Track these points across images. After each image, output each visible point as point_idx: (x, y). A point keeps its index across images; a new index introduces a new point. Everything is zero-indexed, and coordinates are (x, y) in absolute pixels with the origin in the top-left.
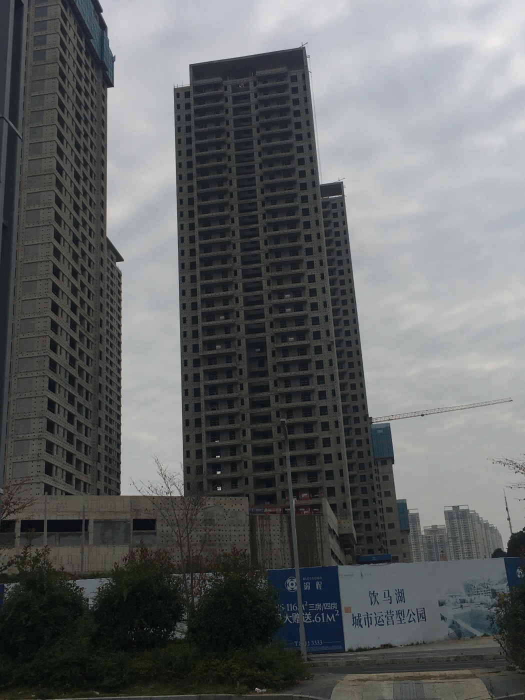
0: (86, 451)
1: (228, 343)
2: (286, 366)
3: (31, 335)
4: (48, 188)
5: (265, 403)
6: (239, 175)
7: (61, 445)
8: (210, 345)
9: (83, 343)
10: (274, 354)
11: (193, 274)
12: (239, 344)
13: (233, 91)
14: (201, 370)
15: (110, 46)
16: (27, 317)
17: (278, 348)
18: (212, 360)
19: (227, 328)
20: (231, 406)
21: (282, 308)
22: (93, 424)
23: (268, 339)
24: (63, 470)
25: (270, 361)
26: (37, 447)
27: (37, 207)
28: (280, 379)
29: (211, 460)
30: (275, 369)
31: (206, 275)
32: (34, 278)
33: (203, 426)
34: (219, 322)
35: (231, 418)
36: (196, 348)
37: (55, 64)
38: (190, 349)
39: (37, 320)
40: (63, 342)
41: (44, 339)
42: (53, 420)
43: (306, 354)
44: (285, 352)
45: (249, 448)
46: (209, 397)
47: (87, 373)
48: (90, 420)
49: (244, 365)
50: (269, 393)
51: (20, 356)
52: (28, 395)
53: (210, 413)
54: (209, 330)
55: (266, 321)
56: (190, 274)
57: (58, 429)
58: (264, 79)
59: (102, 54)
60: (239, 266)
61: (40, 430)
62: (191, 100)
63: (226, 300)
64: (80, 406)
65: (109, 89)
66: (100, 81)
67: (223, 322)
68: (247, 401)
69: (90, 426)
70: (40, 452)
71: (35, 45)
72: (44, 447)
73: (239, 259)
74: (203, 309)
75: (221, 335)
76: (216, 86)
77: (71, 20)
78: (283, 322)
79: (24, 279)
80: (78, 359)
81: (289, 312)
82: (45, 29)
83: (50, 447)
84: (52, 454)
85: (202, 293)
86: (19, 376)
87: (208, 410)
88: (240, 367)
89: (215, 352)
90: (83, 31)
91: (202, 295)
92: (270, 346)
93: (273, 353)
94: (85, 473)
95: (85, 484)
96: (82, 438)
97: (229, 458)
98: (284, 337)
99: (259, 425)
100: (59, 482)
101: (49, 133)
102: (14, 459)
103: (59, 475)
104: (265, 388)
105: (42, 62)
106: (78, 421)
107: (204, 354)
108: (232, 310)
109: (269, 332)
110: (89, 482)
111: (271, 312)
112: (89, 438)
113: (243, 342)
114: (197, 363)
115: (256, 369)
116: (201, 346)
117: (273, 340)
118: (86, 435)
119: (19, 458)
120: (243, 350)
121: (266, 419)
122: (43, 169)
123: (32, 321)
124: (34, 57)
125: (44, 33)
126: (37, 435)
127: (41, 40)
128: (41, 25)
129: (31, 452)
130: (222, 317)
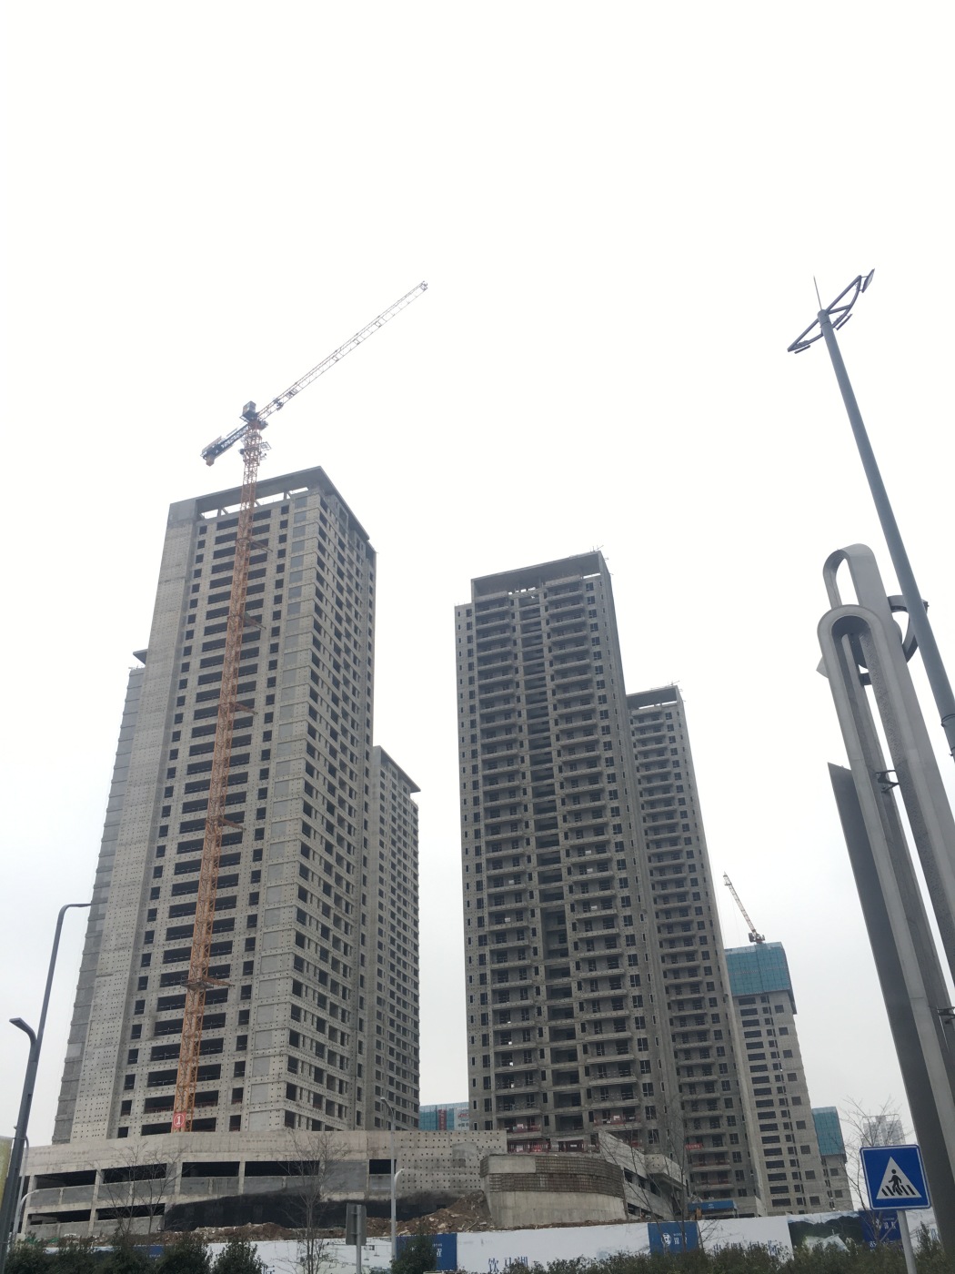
0: (342, 1063)
1: (519, 914)
2: (590, 943)
3: (276, 928)
4: (298, 756)
5: (567, 992)
6: (532, 703)
7: (308, 1061)
8: (498, 917)
9: (340, 929)
10: (574, 928)
11: (477, 828)
12: (533, 915)
13: (522, 606)
14: (487, 950)
16: (272, 907)
17: (578, 920)
18: (500, 936)
19: (518, 895)
20: (524, 997)
21: (582, 868)
22: (351, 1029)
23: (567, 908)
24: (309, 1092)
25: (572, 936)
26: (279, 1065)
27: (286, 778)
28: (583, 960)
29: (501, 1070)
30: (576, 947)
31: (494, 829)
32: (281, 861)
33: (491, 1024)
34: (507, 888)
35: (525, 1013)
36: (480, 921)
37: (310, 618)
38: (475, 923)
39: (282, 910)
40: (312, 933)
41: (289, 933)
42: (298, 1031)
43: (613, 927)
44: (588, 924)
45: (547, 1053)
46: (498, 986)
47: (344, 965)
48: (348, 1024)
49: (538, 942)
50: (570, 979)
51: (263, 954)
52: (270, 1001)
53: (499, 1006)
54: (497, 899)
55: (564, 884)
56: (474, 828)
57: (304, 1041)
58: (555, 590)
60: (530, 816)
61: (282, 1044)
62: (473, 619)
63: (516, 860)
64: (334, 1007)
67: (512, 887)
68: (543, 989)
69: (347, 1031)
70: (280, 1071)
71: (290, 598)
72: (286, 1066)
73: (530, 807)
74: (489, 872)
75: (510, 905)
76: (501, 602)
78: (584, 886)
79: (270, 863)
80: (332, 950)
81: (592, 873)
83: (293, 1065)
84: (295, 1072)
85: (488, 852)
86: (261, 978)
87: (496, 1003)
88: (535, 946)
89: (504, 926)
91: (488, 855)
92: (570, 917)
93: (574, 925)
94: (341, 1092)
95: (340, 1107)
96: (337, 1047)
97: (523, 1067)
98: (586, 905)
99: (559, 1022)
100: (305, 1109)
101: (301, 693)
102: (253, 1081)
103: (305, 1099)
104: (565, 972)
105: (297, 616)
106: (330, 1027)
107: (492, 929)
108: (523, 873)
109: (569, 898)
110: (346, 1103)
111: (569, 873)
112: (347, 1047)
113: (538, 912)
114: (482, 941)
115: (556, 946)
116: (486, 919)
117: (573, 909)
118: (342, 1044)
119: (258, 1078)
120: (537, 922)
121: (568, 1013)
122: (294, 734)
123: (276, 912)
124: (288, 611)
125: (299, 584)
126: (278, 1050)
127: (296, 592)
128: (297, 576)
129: (271, 1072)
130: (511, 882)
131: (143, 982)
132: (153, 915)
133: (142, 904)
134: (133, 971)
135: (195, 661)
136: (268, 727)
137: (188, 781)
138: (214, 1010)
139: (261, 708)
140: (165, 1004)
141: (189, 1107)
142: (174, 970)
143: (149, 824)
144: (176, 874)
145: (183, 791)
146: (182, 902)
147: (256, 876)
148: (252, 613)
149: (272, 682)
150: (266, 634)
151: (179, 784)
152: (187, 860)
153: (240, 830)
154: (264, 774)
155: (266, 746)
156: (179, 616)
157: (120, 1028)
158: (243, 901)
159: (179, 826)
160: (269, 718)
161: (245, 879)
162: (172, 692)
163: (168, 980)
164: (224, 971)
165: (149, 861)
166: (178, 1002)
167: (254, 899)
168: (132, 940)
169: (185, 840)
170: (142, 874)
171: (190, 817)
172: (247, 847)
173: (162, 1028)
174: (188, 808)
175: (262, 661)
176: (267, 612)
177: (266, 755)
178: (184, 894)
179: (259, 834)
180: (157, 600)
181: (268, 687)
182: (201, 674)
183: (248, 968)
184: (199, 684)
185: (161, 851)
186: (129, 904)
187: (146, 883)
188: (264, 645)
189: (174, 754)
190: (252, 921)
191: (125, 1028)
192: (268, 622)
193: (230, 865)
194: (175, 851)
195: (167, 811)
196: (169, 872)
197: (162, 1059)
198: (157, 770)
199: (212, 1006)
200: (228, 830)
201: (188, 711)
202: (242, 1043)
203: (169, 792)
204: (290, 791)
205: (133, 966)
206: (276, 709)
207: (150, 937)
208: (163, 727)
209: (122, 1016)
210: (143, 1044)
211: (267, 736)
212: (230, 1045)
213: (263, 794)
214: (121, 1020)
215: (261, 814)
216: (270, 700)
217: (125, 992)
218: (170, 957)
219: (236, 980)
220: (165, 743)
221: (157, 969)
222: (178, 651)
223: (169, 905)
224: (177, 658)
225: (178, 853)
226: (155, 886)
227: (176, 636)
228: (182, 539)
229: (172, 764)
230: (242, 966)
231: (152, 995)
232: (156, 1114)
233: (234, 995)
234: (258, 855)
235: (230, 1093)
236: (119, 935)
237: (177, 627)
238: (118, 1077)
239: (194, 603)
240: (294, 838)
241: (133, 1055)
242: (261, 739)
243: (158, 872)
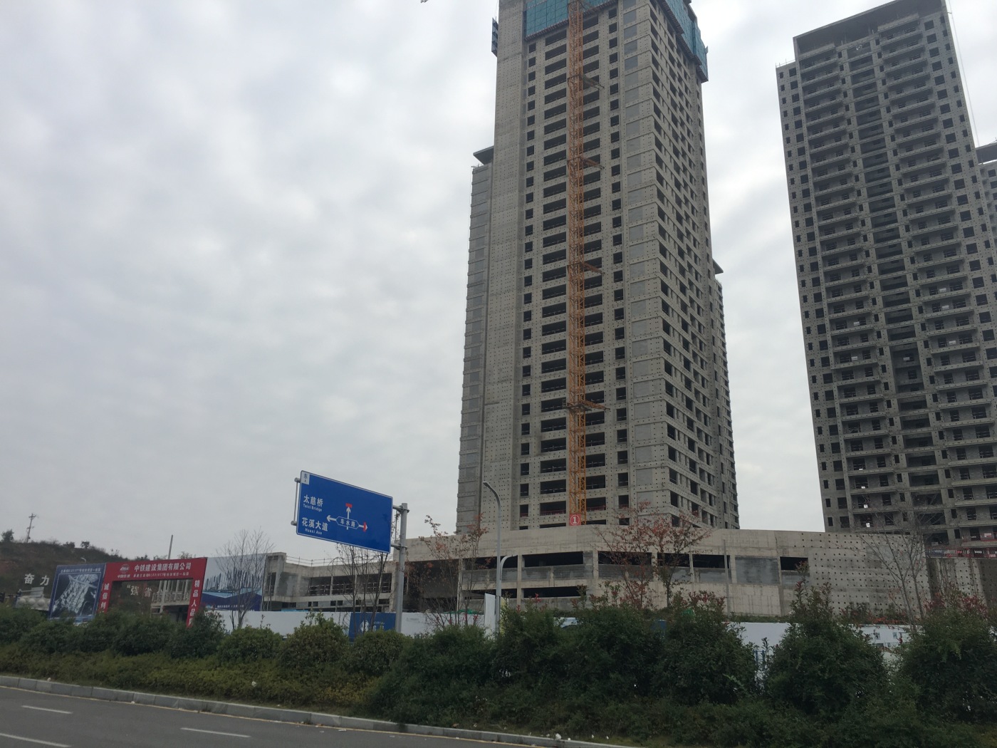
0: (709, 480)
1: (866, 353)
2: (948, 376)
3: (644, 358)
4: (649, 201)
5: (923, 422)
7: (684, 474)
8: (844, 357)
9: (697, 363)
10: (929, 362)
11: (815, 276)
12: (882, 353)
13: (850, 56)
14: (834, 387)
15: (702, 38)
16: (638, 339)
17: (934, 355)
18: (847, 374)
19: (864, 336)
20: (876, 427)
21: (936, 305)
22: (714, 451)
23: (920, 345)
24: (688, 500)
25: (926, 371)
26: (661, 476)
27: (640, 223)
28: (941, 392)
29: (856, 491)
30: (932, 380)
31: (834, 275)
32: (642, 298)
33: (843, 451)
34: (853, 329)
35: (879, 441)
36: (825, 361)
37: (648, 69)
38: (818, 363)
39: (649, 341)
40: (677, 363)
41: (658, 361)
42: (674, 447)
43: (975, 360)
44: (945, 358)
45: (905, 477)
46: (848, 418)
47: (703, 395)
48: (711, 447)
49: (889, 378)
50: (927, 410)
51: (635, 380)
52: (647, 421)
53: (850, 436)
54: (841, 340)
55: (914, 323)
56: (811, 277)
57: (680, 457)
58: (889, 34)
59: (694, 47)
60: (873, 261)
61: (662, 458)
62: (798, 77)
63: (859, 303)
64: (699, 431)
65: (704, 85)
66: (694, 77)
67: (858, 328)
68: (897, 420)
69: (711, 453)
70: (664, 481)
71: (626, 54)
72: (668, 476)
73: (873, 252)
74: (831, 316)
75: (856, 344)
76: (827, 55)
77: (660, 17)
78: (939, 322)
79: (632, 300)
80: (693, 380)
81: (947, 310)
82: (635, 34)
83: (673, 476)
84: (675, 483)
85: (828, 297)
86: (635, 401)
87: (847, 433)
88: (886, 381)
89: (851, 364)
90: (674, 27)
91: (829, 300)
92: (923, 354)
94: (711, 504)
95: (712, 516)
96: (705, 466)
97: (880, 490)
98: (942, 340)
99: (917, 450)
100: (686, 513)
101: (647, 142)
102: (638, 489)
103: (685, 506)
104: (921, 404)
105: (635, 69)
106: (698, 448)
107: (837, 368)
108: (869, 314)
109: (920, 335)
110: (716, 514)
111: (921, 311)
112: (712, 467)
113: (887, 351)
114: (828, 379)
115: (906, 381)
116: (832, 359)
117: (927, 345)
118: (708, 463)
119: (642, 487)
120: (887, 359)
121: (926, 441)
122: (643, 181)
123: (643, 343)
124: (626, 66)
125: (634, 38)
126: (659, 463)
127: (632, 47)
128: (631, 31)
129: (654, 482)
130: (857, 323)
131: (526, 409)
132: (527, 352)
133: (517, 344)
134: (516, 400)
135: (539, 129)
136: (616, 179)
137: (545, 236)
138: (594, 429)
139: (607, 162)
140: (547, 426)
141: (582, 510)
142: (552, 398)
143: (515, 275)
144: (543, 317)
145: (542, 245)
146: (553, 340)
147: (619, 314)
148: (590, 75)
149: (615, 137)
150: (605, 93)
151: (537, 239)
152: (553, 304)
153: (599, 274)
154: (617, 222)
155: (616, 196)
156: (520, 90)
157: (511, 446)
158: (609, 336)
159: (542, 275)
160: (616, 171)
161: (608, 316)
162: (522, 158)
163: (547, 406)
164: (599, 397)
165: (518, 307)
166: (560, 424)
167: (620, 333)
168: (512, 374)
169: (548, 287)
170: (514, 318)
171: (550, 267)
172: (608, 288)
173: (547, 446)
174: (548, 259)
175: (604, 119)
176: (603, 72)
177: (617, 205)
178: (553, 333)
179: (618, 276)
180: (498, 78)
181: (612, 142)
182: (546, 139)
183: (621, 394)
184: (545, 149)
185: (528, 298)
186: (506, 344)
187: (518, 326)
188: (604, 104)
189: (530, 214)
190: (620, 353)
191: (515, 446)
192: (606, 81)
193: (592, 306)
194: (541, 297)
195: (529, 264)
196: (537, 315)
197: (551, 471)
198: (516, 229)
199: (592, 426)
200: (590, 275)
201: (538, 174)
202: (623, 457)
203: (529, 247)
204: (645, 235)
205: (516, 395)
206: (623, 161)
207: (527, 371)
208: (517, 191)
209: (511, 436)
210: (532, 459)
211: (616, 187)
212: (612, 459)
213: (618, 240)
214: (511, 440)
215: (618, 258)
216: (615, 154)
217: (512, 416)
218: (547, 387)
219: (611, 403)
220: (521, 205)
221: (537, 398)
222: (522, 121)
223: (541, 344)
224: (523, 128)
225: (543, 299)
226: (526, 328)
227: (519, 107)
228: (515, 18)
229: (528, 223)
230: (615, 392)
231: (536, 418)
232: (552, 516)
233: (610, 417)
234: (619, 295)
235: (617, 499)
236: (500, 370)
237: (519, 99)
238: (514, 486)
239: (532, 76)
240: (653, 276)
241: (525, 469)
242: (611, 191)
243: (528, 316)
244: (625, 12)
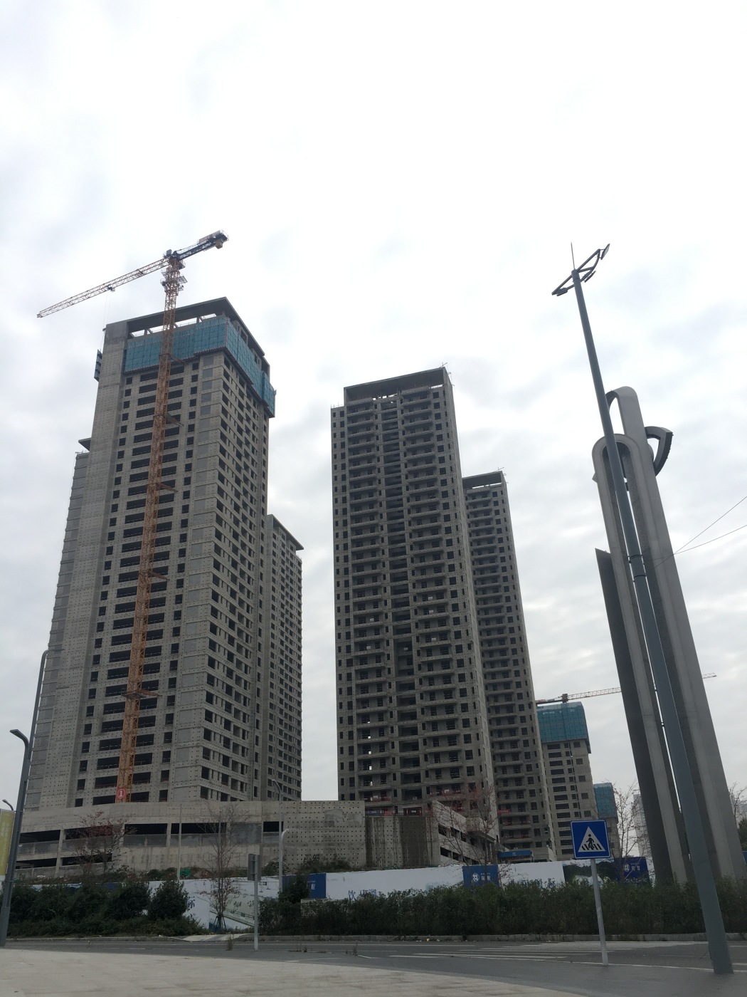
0: (243, 752)
1: (377, 644)
2: (430, 665)
3: (193, 654)
4: (208, 525)
5: (412, 701)
6: (390, 484)
7: (218, 751)
8: (362, 646)
9: (241, 654)
10: (419, 654)
11: (346, 579)
12: (388, 644)
13: (383, 409)
14: (352, 670)
15: (271, 382)
16: (190, 638)
17: (422, 648)
18: (363, 660)
19: (377, 630)
20: (380, 704)
21: (426, 610)
22: (250, 727)
23: (414, 639)
24: (219, 773)
25: (416, 660)
26: (196, 754)
27: (200, 541)
28: (425, 677)
29: (362, 756)
30: (420, 668)
31: (359, 580)
32: (196, 604)
33: (355, 723)
34: (369, 624)
35: (381, 716)
36: (348, 649)
37: (218, 417)
38: (344, 650)
39: (198, 640)
40: (221, 657)
41: (203, 657)
42: (210, 729)
43: (448, 654)
44: (429, 651)
45: (397, 744)
46: (361, 696)
47: (245, 681)
48: (248, 724)
49: (391, 664)
50: (415, 691)
51: (184, 673)
52: (189, 707)
53: (361, 711)
54: (361, 632)
55: (411, 622)
56: (344, 579)
57: (215, 736)
58: (410, 397)
59: (263, 393)
60: (387, 571)
61: (198, 739)
62: (345, 419)
63: (375, 603)
64: (237, 712)
65: (271, 420)
66: (262, 416)
67: (372, 624)
68: (394, 698)
69: (247, 729)
70: (197, 758)
71: (202, 402)
72: (201, 754)
73: (387, 564)
74: (355, 612)
75: (371, 637)
76: (367, 406)
77: (233, 374)
78: (427, 623)
79: (188, 605)
80: (236, 670)
81: (432, 614)
82: (211, 387)
83: (207, 753)
84: (208, 759)
85: (354, 597)
86: (182, 690)
87: (359, 708)
88: (389, 667)
89: (366, 653)
90: (244, 380)
91: (354, 599)
92: (416, 646)
93: (418, 652)
94: (242, 773)
95: (242, 783)
96: (239, 741)
97: (379, 755)
98: (428, 637)
99: (406, 722)
100: (215, 785)
101: (212, 477)
102: (176, 765)
103: (215, 778)
104: (411, 686)
105: (208, 416)
106: (234, 726)
107: (356, 654)
108: (381, 613)
109: (414, 632)
110: (246, 781)
111: (416, 613)
112: (247, 741)
113: (391, 642)
114: (350, 663)
115: (404, 667)
116: (353, 647)
117: (418, 641)
118: (244, 738)
119: (181, 763)
120: (391, 650)
121: (413, 716)
122: (206, 508)
123: (193, 642)
124: (201, 412)
125: (209, 391)
126: (195, 743)
127: (207, 397)
128: (208, 384)
129: (190, 759)
130: (372, 620)
131: (93, 693)
132: (99, 643)
133: (91, 635)
134: (84, 685)
135: (128, 450)
136: (186, 502)
137: (124, 543)
138: (148, 713)
139: (180, 487)
140: (109, 709)
141: (128, 784)
142: (116, 684)
143: (95, 575)
144: (116, 612)
145: (121, 550)
146: (121, 634)
147: (178, 615)
148: (173, 413)
149: (188, 467)
150: (184, 430)
151: (117, 545)
152: (125, 602)
153: (165, 580)
154: (183, 538)
155: (185, 516)
156: (115, 415)
157: (75, 727)
158: (167, 633)
159: (118, 577)
160: (186, 495)
161: (169, 616)
162: (111, 473)
163: (111, 691)
164: (154, 685)
165: (95, 603)
166: (119, 708)
167: (176, 632)
168: (83, 662)
169: (122, 587)
170: (90, 613)
171: (126, 570)
172: (170, 593)
173: (107, 727)
174: (125, 563)
175: (181, 451)
176: (184, 412)
177: (184, 523)
178: (123, 627)
179: (180, 583)
180: (97, 401)
181: (186, 471)
182: (133, 460)
183: (172, 683)
184: (132, 468)
185: (104, 596)
186: (80, 635)
187: (93, 619)
188: (182, 438)
189: (113, 522)
190: (175, 648)
191: (79, 727)
192: (185, 420)
193: (157, 606)
194: (116, 595)
195: (108, 565)
196: (110, 611)
197: (108, 749)
198: (100, 534)
199: (146, 710)
200: (156, 580)
201: (123, 490)
202: (168, 737)
203: (110, 551)
204: (203, 551)
205: (84, 681)
206: (192, 488)
207: (97, 659)
208: (104, 501)
209: (77, 718)
210: (93, 738)
211: (185, 509)
212: (159, 739)
213: (182, 553)
214: (76, 721)
215: (181, 568)
216: (187, 481)
217: (79, 700)
218: (113, 674)
219: (163, 692)
220: (106, 513)
221: (103, 683)
222: (114, 442)
223: (111, 636)
224: (114, 447)
225: (117, 597)
226: (100, 621)
227: (113, 430)
228: (116, 353)
229: (111, 529)
230: (168, 681)
231: (100, 702)
232: (104, 789)
233: (162, 703)
234: (179, 599)
235: (160, 773)
236: (73, 658)
237: (114, 423)
238: (74, 762)
239: (127, 405)
240: (206, 586)
241: (86, 747)
242: (181, 511)
243: (103, 611)
244: (204, 368)
